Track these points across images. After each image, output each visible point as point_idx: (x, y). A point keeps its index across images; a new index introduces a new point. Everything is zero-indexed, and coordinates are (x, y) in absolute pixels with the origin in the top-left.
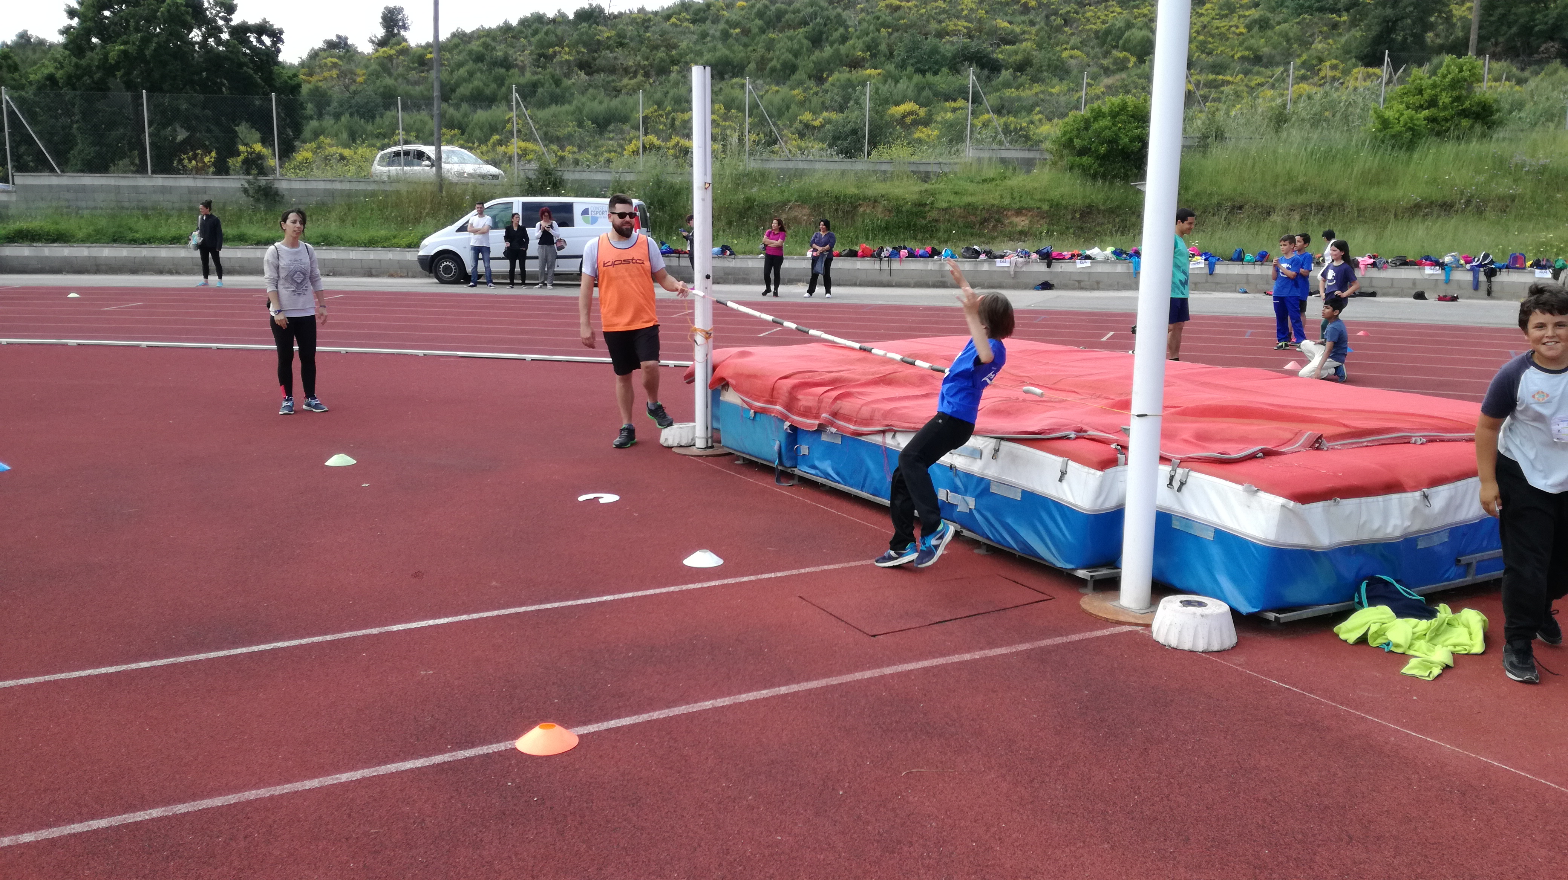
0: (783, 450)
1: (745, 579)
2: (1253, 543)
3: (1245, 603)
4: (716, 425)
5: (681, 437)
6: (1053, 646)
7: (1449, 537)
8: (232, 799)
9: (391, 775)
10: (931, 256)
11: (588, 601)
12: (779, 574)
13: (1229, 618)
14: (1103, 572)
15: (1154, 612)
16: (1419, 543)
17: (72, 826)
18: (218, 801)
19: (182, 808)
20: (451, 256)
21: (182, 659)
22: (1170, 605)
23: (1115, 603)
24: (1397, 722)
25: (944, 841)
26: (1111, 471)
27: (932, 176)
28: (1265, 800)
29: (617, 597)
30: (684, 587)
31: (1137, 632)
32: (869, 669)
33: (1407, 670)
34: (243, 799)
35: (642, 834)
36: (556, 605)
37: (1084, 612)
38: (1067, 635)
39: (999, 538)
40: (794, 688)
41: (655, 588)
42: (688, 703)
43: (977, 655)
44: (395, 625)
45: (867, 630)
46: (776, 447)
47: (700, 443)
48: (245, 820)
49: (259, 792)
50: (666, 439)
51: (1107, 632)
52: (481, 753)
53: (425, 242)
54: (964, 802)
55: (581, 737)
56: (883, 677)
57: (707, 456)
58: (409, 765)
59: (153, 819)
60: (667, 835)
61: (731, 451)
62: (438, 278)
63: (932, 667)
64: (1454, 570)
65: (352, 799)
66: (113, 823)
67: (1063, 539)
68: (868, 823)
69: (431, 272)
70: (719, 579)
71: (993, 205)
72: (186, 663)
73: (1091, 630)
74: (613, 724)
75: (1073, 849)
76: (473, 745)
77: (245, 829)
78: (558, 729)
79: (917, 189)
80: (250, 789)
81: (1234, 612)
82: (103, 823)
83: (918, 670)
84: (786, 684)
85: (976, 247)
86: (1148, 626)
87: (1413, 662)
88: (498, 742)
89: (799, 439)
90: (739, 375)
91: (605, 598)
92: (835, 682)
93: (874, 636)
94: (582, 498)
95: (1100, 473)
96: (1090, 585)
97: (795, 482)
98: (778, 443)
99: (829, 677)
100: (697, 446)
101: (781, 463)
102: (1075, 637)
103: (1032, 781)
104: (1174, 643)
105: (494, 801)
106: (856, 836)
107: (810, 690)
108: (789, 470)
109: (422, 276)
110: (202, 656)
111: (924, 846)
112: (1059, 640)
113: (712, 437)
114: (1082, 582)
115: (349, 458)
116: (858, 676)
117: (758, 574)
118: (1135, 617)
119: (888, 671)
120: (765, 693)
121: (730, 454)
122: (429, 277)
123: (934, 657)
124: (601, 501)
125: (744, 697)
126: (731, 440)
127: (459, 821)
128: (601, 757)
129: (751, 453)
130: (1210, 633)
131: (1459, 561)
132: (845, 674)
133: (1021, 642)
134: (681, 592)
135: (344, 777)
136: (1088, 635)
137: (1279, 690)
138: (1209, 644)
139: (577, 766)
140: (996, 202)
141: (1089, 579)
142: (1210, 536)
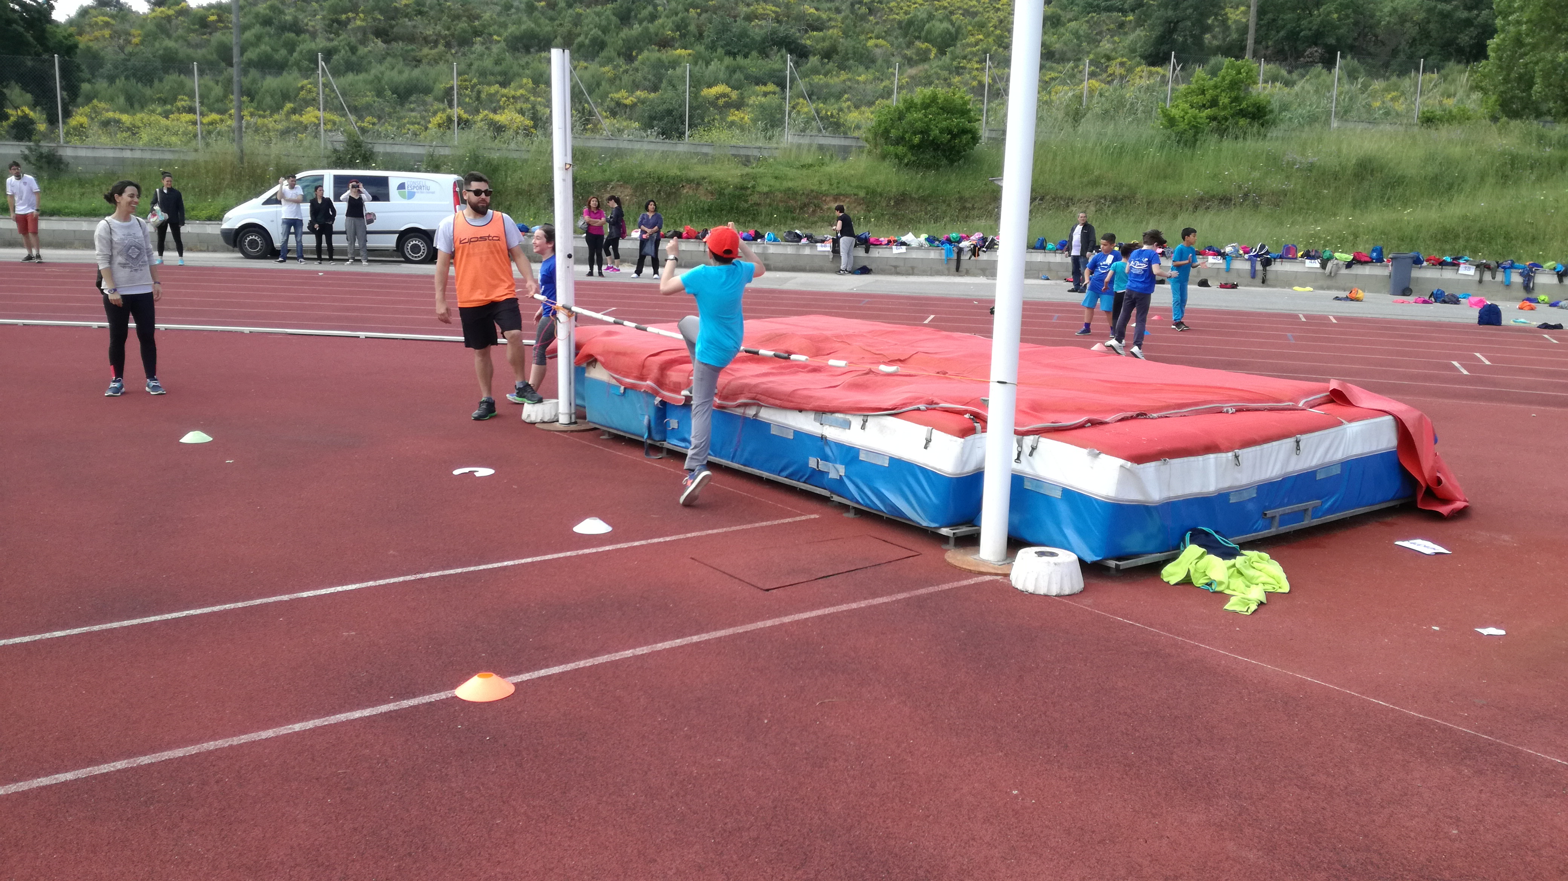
0: (653, 424)
1: (636, 544)
2: (1096, 499)
3: (1090, 553)
4: (579, 402)
5: (544, 413)
6: (927, 594)
7: (1257, 493)
8: (193, 750)
9: (342, 724)
10: (755, 239)
11: (490, 566)
12: (668, 539)
13: (1077, 566)
14: (963, 530)
15: (1010, 564)
16: (1231, 498)
17: (39, 780)
18: (179, 753)
19: (145, 760)
20: (257, 229)
21: (96, 628)
22: (1026, 555)
23: (976, 557)
24: (1225, 648)
25: (863, 756)
26: (970, 438)
27: (752, 160)
28: (1125, 713)
29: (517, 562)
30: (580, 552)
31: (997, 581)
32: (769, 618)
33: (1228, 607)
34: (202, 750)
35: (595, 763)
36: (459, 570)
37: (949, 564)
38: (938, 585)
39: (868, 502)
40: (705, 637)
41: (552, 553)
42: (609, 653)
43: (863, 604)
44: (303, 591)
45: (759, 585)
46: (646, 421)
47: (563, 419)
48: (211, 768)
49: (217, 743)
50: (529, 416)
51: (972, 581)
52: (424, 701)
53: (228, 215)
54: (874, 724)
55: (515, 684)
56: (783, 625)
57: (572, 431)
58: (357, 714)
59: (118, 771)
60: (617, 762)
61: (597, 426)
62: (243, 252)
63: (825, 615)
64: (1260, 523)
65: (311, 746)
66: (80, 776)
67: (927, 499)
68: (795, 744)
69: (235, 246)
70: (611, 544)
71: (812, 191)
72: (102, 632)
73: (958, 581)
74: (543, 672)
75: (973, 757)
76: (415, 696)
77: (214, 775)
78: (494, 679)
79: (738, 172)
80: (208, 741)
81: (1082, 562)
82: (69, 776)
83: (813, 618)
84: (697, 633)
85: (798, 232)
86: (1007, 575)
87: (1233, 600)
88: (437, 692)
89: (668, 414)
90: (606, 353)
91: (505, 564)
92: (741, 631)
93: (768, 590)
94: (457, 472)
95: (962, 440)
96: (952, 542)
97: (664, 454)
98: (646, 417)
99: (735, 626)
100: (561, 421)
101: (650, 436)
102: (946, 587)
103: (930, 704)
104: (1031, 589)
105: (449, 742)
106: (786, 755)
107: (720, 638)
108: (658, 444)
109: (228, 251)
110: (115, 625)
111: (847, 761)
112: (931, 589)
113: (575, 413)
114: (945, 539)
115: (205, 435)
116: (760, 625)
117: (647, 539)
118: (994, 568)
119: (787, 619)
120: (678, 642)
121: (595, 429)
122: (233, 251)
123: (825, 607)
124: (477, 474)
125: (660, 646)
126: (595, 416)
127: (420, 760)
128: (539, 701)
129: (619, 427)
130: (1062, 579)
131: (1266, 514)
132: (748, 624)
133: (899, 592)
134: (578, 556)
135: (297, 727)
136: (956, 584)
137: (1123, 626)
138: (1061, 589)
139: (519, 710)
140: (815, 188)
141: (951, 535)
142: (1058, 494)
